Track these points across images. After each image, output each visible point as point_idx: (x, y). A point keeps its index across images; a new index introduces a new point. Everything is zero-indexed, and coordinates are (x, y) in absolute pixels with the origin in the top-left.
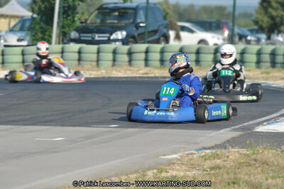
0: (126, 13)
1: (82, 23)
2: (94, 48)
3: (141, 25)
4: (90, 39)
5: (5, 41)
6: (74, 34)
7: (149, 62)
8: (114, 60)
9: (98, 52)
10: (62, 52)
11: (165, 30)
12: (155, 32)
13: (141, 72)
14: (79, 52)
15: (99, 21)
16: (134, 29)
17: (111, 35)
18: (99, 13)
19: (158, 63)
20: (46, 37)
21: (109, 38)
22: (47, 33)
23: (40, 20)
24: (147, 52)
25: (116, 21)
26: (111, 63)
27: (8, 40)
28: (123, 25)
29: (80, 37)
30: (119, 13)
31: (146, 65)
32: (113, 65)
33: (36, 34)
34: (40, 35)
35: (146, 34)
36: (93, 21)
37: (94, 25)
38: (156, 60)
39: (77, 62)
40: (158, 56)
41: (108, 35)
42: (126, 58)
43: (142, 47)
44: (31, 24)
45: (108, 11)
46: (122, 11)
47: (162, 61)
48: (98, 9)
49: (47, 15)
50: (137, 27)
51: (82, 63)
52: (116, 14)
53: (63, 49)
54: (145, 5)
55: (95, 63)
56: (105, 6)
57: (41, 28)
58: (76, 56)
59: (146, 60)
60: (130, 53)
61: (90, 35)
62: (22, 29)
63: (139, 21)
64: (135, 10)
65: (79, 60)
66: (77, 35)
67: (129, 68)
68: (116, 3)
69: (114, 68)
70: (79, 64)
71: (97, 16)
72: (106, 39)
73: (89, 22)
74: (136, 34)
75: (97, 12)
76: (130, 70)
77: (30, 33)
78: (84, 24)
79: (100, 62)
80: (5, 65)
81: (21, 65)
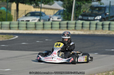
0: (101, 9)
1: (83, 12)
2: (88, 22)
3: (107, 14)
4: (86, 19)
5: (53, 19)
6: (80, 17)
8: (96, 27)
9: (90, 24)
10: (76, 24)
12: (113, 17)
13: (107, 32)
14: (82, 24)
15: (90, 12)
16: (104, 15)
17: (95, 17)
18: (91, 9)
20: (69, 18)
21: (94, 18)
22: (69, 16)
23: (67, 11)
24: (109, 24)
25: (97, 12)
26: (95, 29)
28: (100, 13)
29: (83, 18)
30: (99, 9)
31: (109, 30)
32: (96, 29)
33: (65, 16)
34: (66, 17)
35: (109, 17)
36: (88, 12)
39: (81, 28)
41: (94, 17)
42: (101, 27)
43: (107, 22)
44: (63, 12)
45: (94, 8)
49: (69, 9)
50: (106, 14)
51: (83, 28)
52: (97, 9)
53: (76, 22)
54: (109, 6)
55: (88, 29)
56: (93, 6)
57: (67, 14)
58: (81, 25)
59: (109, 28)
60: (103, 25)
61: (86, 17)
62: (59, 14)
63: (106, 12)
64: (105, 8)
65: (82, 27)
67: (102, 31)
68: (97, 5)
69: (96, 30)
70: (82, 29)
71: (90, 10)
73: (86, 12)
74: (105, 17)
75: (89, 8)
76: (102, 32)
77: (62, 16)
78: (84, 13)
79: (91, 28)
80: (52, 28)
81: (59, 28)
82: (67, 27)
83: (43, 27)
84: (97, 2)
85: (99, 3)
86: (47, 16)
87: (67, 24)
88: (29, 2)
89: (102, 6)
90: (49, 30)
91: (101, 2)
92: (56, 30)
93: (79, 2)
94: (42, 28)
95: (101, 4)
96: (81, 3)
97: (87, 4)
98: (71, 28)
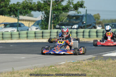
0: (79, 18)
1: (61, 22)
3: (84, 22)
5: (31, 29)
6: (57, 26)
7: (84, 36)
10: (51, 33)
11: (95, 25)
12: (90, 25)
14: (57, 33)
15: (68, 21)
18: (68, 18)
19: (88, 37)
21: (71, 27)
22: (47, 26)
23: (45, 21)
24: (83, 32)
25: (75, 21)
27: (32, 29)
28: (77, 22)
29: (60, 27)
30: (76, 17)
31: (83, 37)
33: (43, 26)
34: (44, 27)
36: (65, 21)
37: (66, 23)
38: (87, 36)
40: (88, 34)
41: (71, 26)
42: (75, 35)
43: (82, 30)
44: (42, 22)
45: (71, 17)
46: (77, 17)
47: (89, 36)
48: (67, 16)
52: (75, 18)
53: (51, 31)
56: (70, 15)
57: (45, 24)
59: (83, 35)
60: (77, 33)
62: (38, 24)
63: (83, 21)
64: (82, 16)
65: (57, 35)
66: (59, 26)
68: (75, 14)
70: (57, 37)
72: (70, 28)
73: (64, 21)
74: (82, 26)
75: (67, 17)
78: (62, 22)
80: (28, 38)
81: (34, 38)
82: (42, 36)
83: (19, 37)
84: (74, 11)
85: (76, 12)
86: (26, 26)
87: (43, 33)
88: (8, 14)
89: (79, 14)
90: (25, 39)
91: (78, 11)
92: (31, 39)
93: (56, 11)
94: (17, 38)
95: (78, 13)
96: (58, 12)
97: (63, 13)
98: (46, 36)
